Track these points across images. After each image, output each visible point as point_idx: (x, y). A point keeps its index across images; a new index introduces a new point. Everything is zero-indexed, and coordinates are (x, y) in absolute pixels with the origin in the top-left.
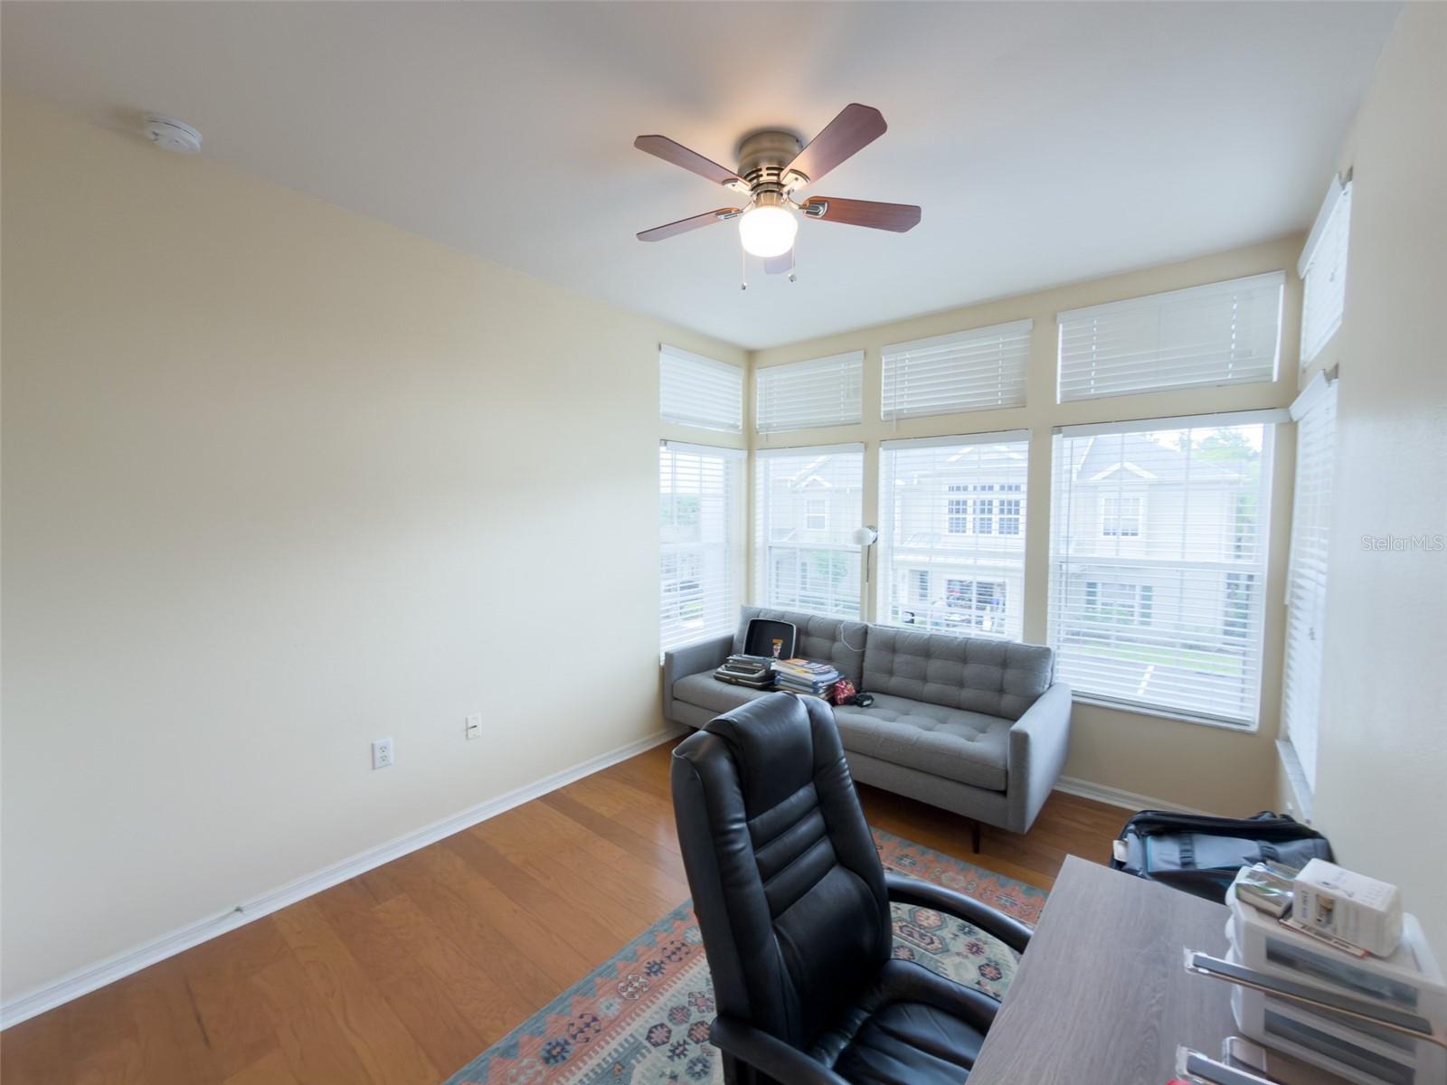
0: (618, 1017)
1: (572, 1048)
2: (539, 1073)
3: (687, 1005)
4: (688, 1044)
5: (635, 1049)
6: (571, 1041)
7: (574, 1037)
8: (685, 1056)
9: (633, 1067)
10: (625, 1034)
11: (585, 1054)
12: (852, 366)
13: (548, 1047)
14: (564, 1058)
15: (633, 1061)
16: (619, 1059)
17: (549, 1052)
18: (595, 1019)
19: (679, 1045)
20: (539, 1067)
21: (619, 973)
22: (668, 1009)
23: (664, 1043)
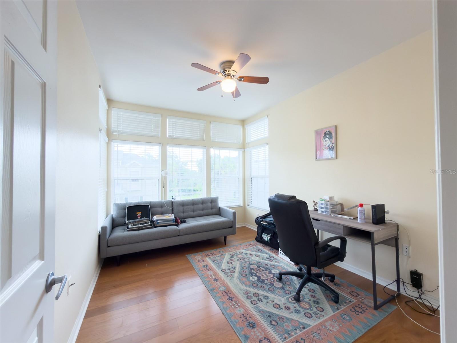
0: (244, 309)
1: (251, 321)
2: (257, 330)
3: (247, 295)
4: (259, 298)
5: (257, 308)
6: (249, 321)
7: (247, 320)
8: (262, 299)
9: (262, 309)
10: (251, 309)
11: (255, 318)
12: (157, 119)
13: (249, 327)
14: (254, 323)
15: (260, 309)
16: (259, 311)
17: (250, 327)
18: (243, 315)
19: (259, 299)
20: (255, 330)
21: (228, 306)
22: (246, 299)
23: (257, 302)
